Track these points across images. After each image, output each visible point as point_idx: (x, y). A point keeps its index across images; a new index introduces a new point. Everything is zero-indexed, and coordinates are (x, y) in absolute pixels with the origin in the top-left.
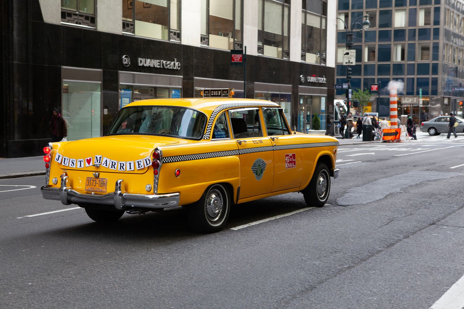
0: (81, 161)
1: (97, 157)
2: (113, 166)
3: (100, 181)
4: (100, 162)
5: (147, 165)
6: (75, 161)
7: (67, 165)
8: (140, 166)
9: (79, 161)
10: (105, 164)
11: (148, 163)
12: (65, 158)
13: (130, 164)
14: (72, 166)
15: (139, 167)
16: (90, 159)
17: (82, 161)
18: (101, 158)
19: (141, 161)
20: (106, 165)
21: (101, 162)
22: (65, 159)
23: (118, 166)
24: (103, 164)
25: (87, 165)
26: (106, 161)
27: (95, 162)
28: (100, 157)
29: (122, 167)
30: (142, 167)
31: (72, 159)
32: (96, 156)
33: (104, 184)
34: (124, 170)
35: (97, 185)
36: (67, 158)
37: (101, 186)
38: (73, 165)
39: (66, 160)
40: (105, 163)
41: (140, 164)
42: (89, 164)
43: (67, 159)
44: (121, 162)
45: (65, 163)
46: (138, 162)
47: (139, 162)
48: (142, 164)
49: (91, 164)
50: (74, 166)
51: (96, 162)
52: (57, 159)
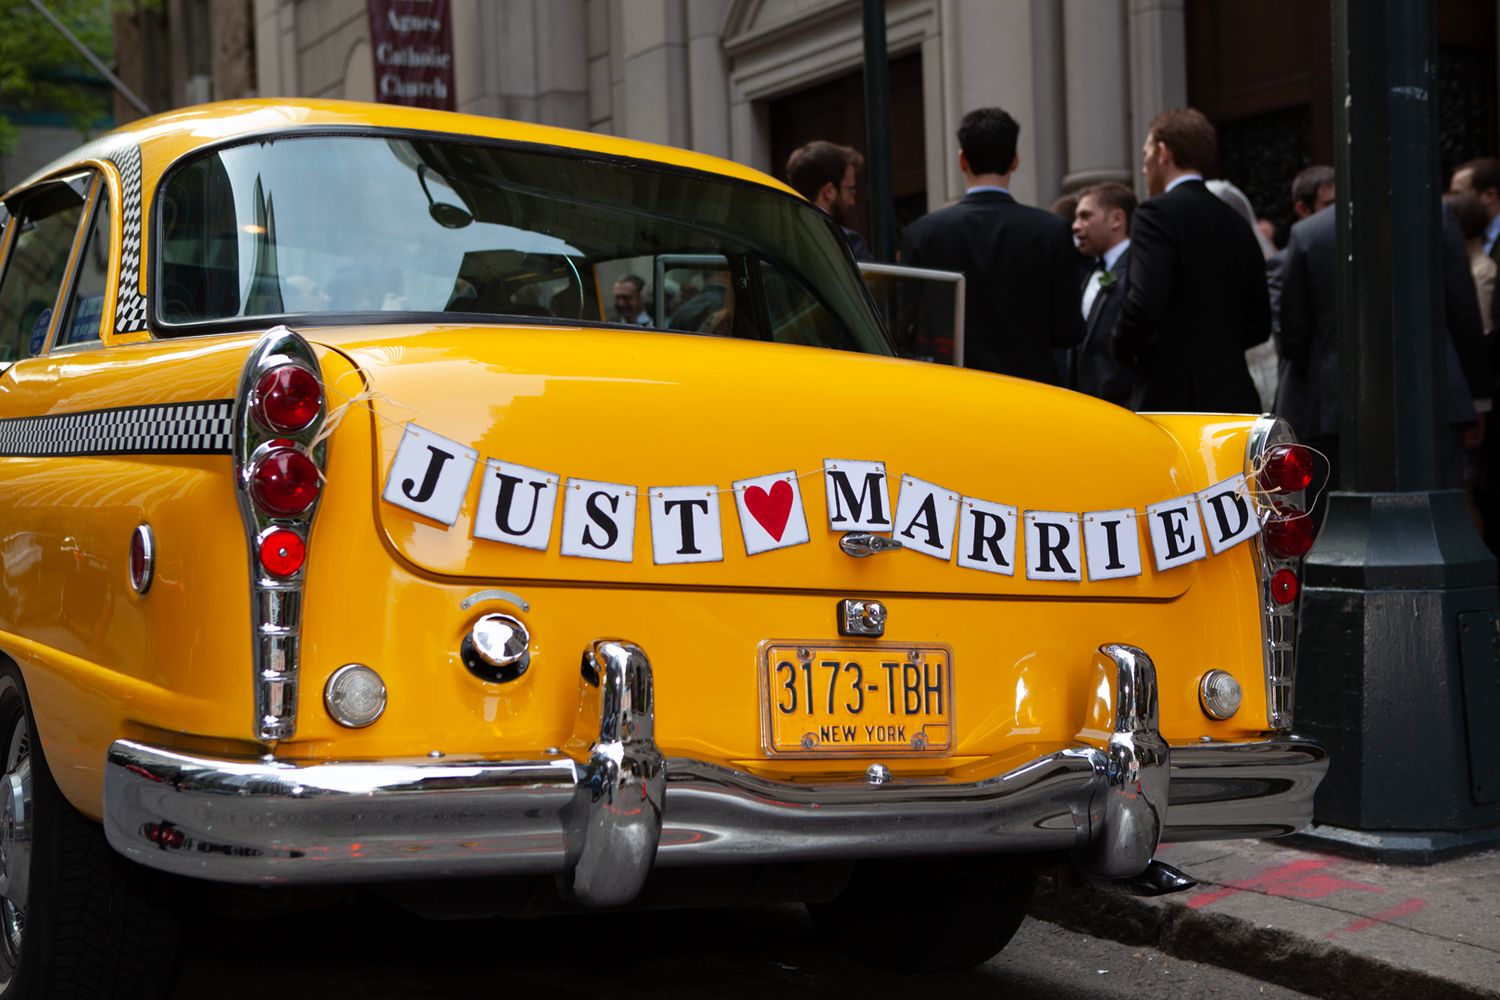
0: (686, 507)
1: (841, 478)
2: (987, 541)
3: (891, 666)
4: (877, 517)
5: (1227, 534)
6: (627, 505)
7: (538, 538)
8: (1182, 547)
9: (669, 505)
10: (925, 534)
11: (1234, 522)
12: (509, 471)
13: (1111, 527)
14: (588, 550)
15: (1174, 552)
16: (782, 491)
17: (703, 504)
18: (882, 482)
19: (1183, 511)
20: (934, 540)
21: (886, 515)
22: (508, 484)
23: (1021, 547)
24: (907, 533)
25: (757, 536)
26: (929, 506)
27: (840, 518)
28: (873, 480)
29: (1052, 552)
30: (1192, 548)
31: (589, 488)
32: (829, 466)
33: (928, 689)
34: (1069, 576)
35: (877, 703)
36: (528, 475)
37: (908, 712)
38: (600, 535)
39: (522, 495)
40: (923, 519)
41: (1180, 531)
42: (778, 537)
43: (538, 486)
44: (1042, 518)
45: (517, 518)
46: (1166, 517)
47: (1176, 518)
48: (1191, 528)
49: (795, 528)
50: (622, 550)
51: (846, 511)
52: (408, 485)
